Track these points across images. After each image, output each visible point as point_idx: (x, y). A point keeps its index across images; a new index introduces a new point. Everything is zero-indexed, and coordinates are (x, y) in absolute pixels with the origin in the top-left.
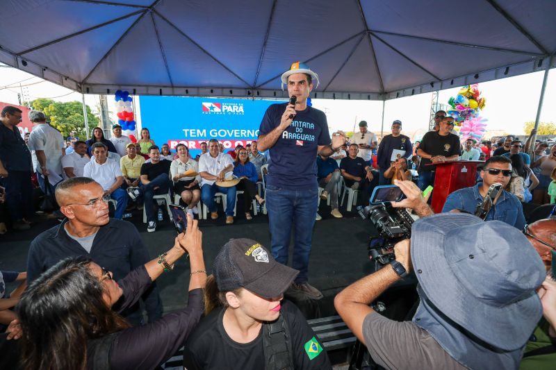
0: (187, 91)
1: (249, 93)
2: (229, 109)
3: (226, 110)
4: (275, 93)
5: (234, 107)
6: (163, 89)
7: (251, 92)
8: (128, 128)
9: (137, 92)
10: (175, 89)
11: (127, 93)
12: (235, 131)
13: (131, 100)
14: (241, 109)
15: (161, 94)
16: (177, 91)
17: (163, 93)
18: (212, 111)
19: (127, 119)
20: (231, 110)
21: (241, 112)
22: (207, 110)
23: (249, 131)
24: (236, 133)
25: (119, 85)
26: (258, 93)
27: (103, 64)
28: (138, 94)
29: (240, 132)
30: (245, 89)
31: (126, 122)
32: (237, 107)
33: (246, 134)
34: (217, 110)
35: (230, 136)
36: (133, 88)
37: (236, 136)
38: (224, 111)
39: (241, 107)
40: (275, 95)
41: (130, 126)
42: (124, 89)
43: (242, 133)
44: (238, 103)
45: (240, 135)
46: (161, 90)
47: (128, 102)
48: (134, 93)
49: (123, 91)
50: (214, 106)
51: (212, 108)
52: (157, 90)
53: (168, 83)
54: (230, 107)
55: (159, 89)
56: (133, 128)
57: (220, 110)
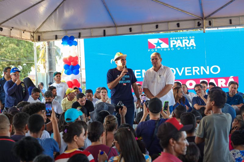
0: (131, 29)
1: (199, 24)
2: (178, 43)
3: (174, 46)
4: (231, 21)
5: (184, 41)
6: (106, 29)
7: (201, 22)
8: (72, 73)
9: (82, 35)
10: (118, 28)
11: (72, 38)
12: (186, 68)
13: (76, 44)
14: (192, 42)
15: (104, 35)
16: (120, 30)
17: (107, 34)
18: (159, 47)
19: (72, 63)
20: (181, 45)
21: (192, 46)
22: (154, 47)
23: (202, 68)
24: (186, 71)
25: (66, 30)
26: (210, 23)
27: (53, 16)
28: (83, 37)
29: (192, 69)
30: (194, 20)
31: (70, 67)
32: (188, 41)
33: (200, 71)
34: (164, 45)
35: (180, 74)
36: (78, 31)
37: (186, 74)
38: (172, 46)
39: (192, 41)
40: (231, 23)
41: (74, 71)
42: (69, 34)
43: (194, 71)
44: (188, 36)
45: (192, 72)
46: (104, 31)
47: (73, 46)
48: (79, 37)
49: (69, 36)
50: (160, 41)
51: (159, 44)
52: (101, 32)
53: (110, 23)
54: (179, 41)
55: (102, 30)
56: (77, 73)
57: (167, 46)
